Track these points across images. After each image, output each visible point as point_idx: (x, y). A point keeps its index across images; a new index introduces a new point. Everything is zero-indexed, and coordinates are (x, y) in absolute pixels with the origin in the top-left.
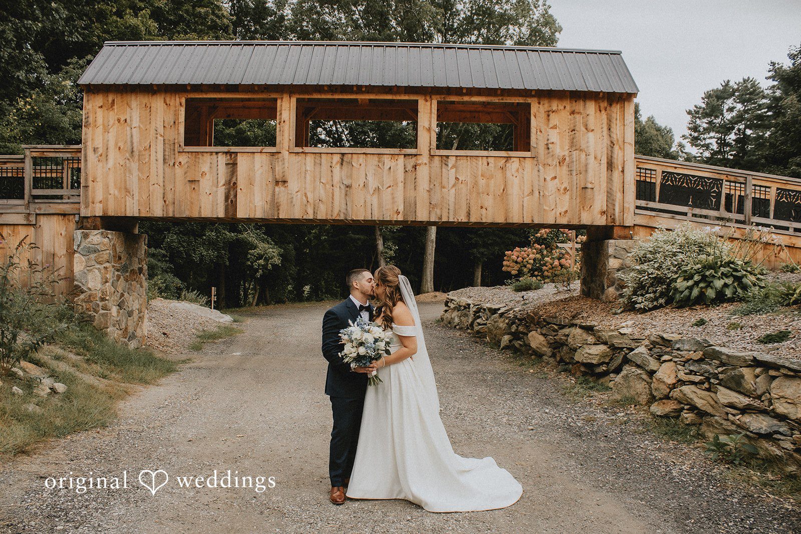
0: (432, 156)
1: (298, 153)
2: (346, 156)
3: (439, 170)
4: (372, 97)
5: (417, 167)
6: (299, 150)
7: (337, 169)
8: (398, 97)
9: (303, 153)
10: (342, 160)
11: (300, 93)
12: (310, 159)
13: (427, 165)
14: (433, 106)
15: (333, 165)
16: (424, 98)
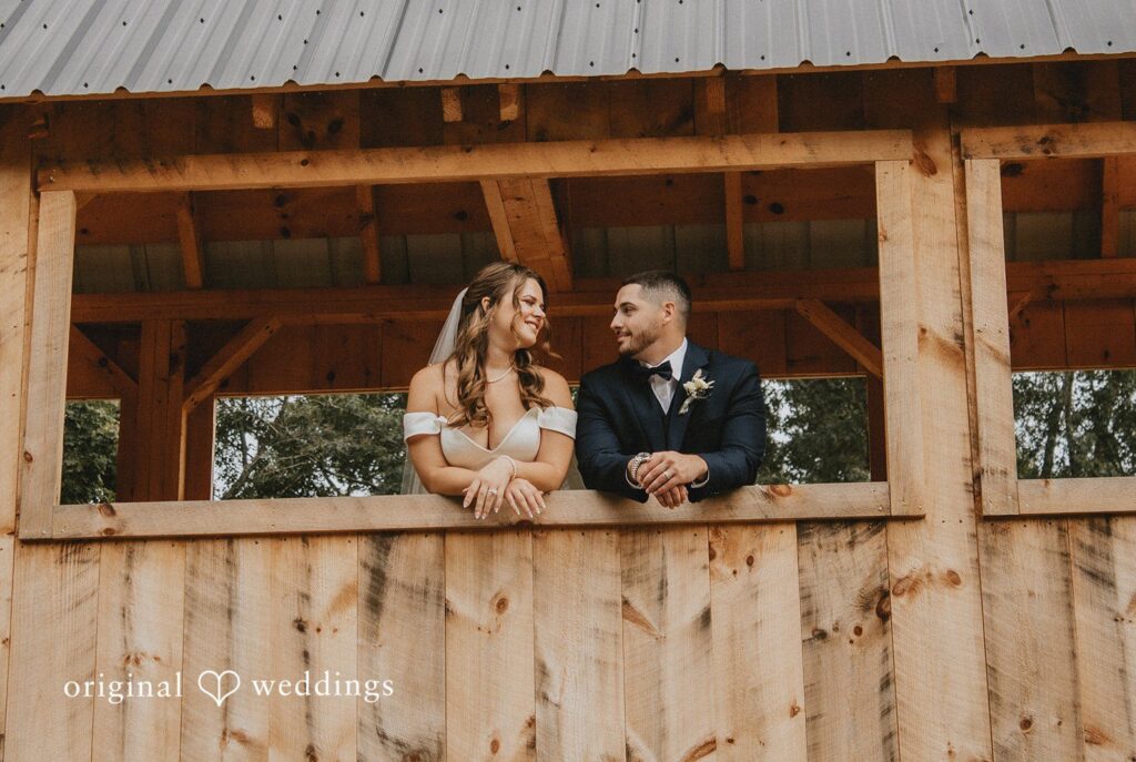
0: (992, 524)
1: (78, 543)
2: (402, 549)
3: (1045, 614)
4: (571, 161)
5: (897, 605)
6: (89, 519)
7: (342, 634)
8: (739, 156)
9: (110, 539)
10: (378, 577)
11: (96, 162)
12: (158, 575)
13: (967, 590)
14: (975, 196)
15: (315, 615)
16: (907, 148)
